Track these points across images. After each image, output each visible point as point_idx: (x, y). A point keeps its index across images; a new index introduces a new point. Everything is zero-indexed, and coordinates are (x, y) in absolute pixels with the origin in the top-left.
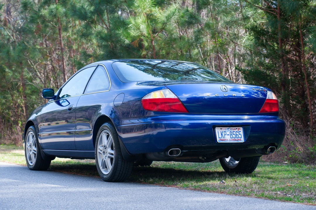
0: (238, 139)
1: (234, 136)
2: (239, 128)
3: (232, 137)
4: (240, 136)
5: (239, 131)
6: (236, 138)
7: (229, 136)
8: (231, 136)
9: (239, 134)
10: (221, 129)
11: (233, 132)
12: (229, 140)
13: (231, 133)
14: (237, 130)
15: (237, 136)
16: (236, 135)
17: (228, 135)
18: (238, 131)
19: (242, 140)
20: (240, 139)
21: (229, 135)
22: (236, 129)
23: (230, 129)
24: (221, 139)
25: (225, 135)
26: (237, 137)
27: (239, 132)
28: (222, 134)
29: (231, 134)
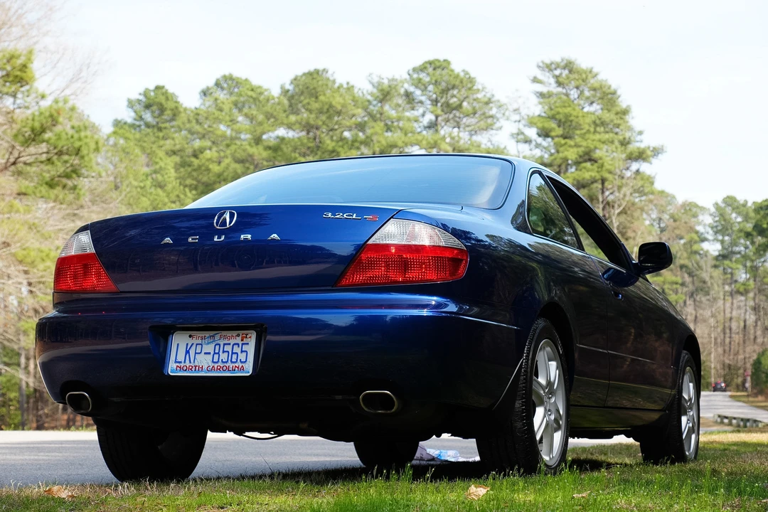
0: (237, 365)
1: (224, 357)
2: (247, 335)
4: (242, 357)
5: (245, 341)
6: (229, 363)
7: (210, 357)
8: (216, 356)
9: (242, 352)
10: (190, 336)
11: (224, 344)
12: (205, 367)
13: (217, 347)
14: (238, 340)
15: (235, 356)
16: (233, 353)
17: (205, 353)
19: (249, 369)
20: (241, 365)
21: (210, 353)
22: (238, 335)
23: (217, 337)
24: (182, 365)
25: (196, 353)
26: (234, 360)
28: (187, 352)
29: (217, 351)
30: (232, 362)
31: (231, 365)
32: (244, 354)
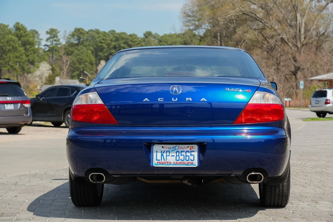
0: (189, 161)
1: (182, 157)
2: (193, 147)
3: (178, 159)
4: (192, 158)
5: (192, 150)
6: (185, 161)
7: (175, 158)
8: (178, 157)
9: (191, 155)
10: (163, 147)
11: (181, 151)
12: (172, 162)
13: (178, 153)
14: (188, 149)
15: (187, 157)
16: (186, 156)
17: (172, 156)
18: (190, 151)
19: (196, 164)
20: (191, 161)
21: (174, 156)
22: (188, 147)
23: (177, 148)
24: (160, 161)
25: (167, 156)
28: (162, 155)
29: (178, 155)
30: (186, 160)
31: (186, 162)
32: (193, 156)
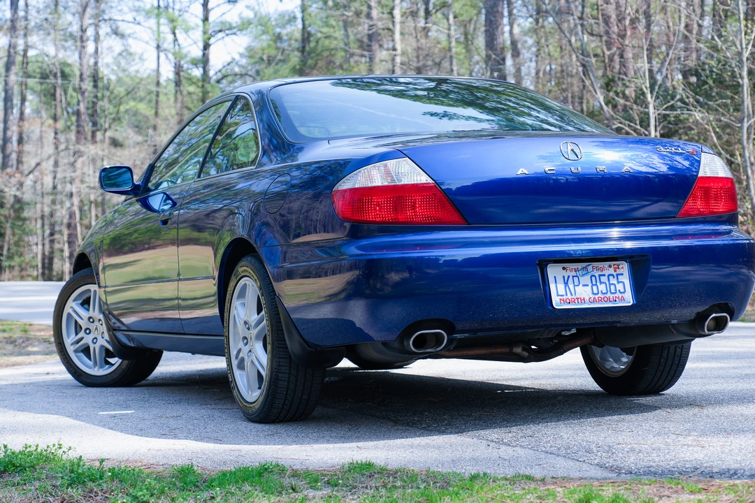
0: (616, 295)
1: (602, 288)
2: (618, 265)
3: (595, 291)
4: (620, 287)
5: (618, 271)
6: (609, 295)
7: (589, 288)
8: (595, 288)
9: (618, 282)
10: (564, 268)
11: (600, 276)
12: (587, 299)
13: (593, 278)
14: (611, 271)
15: (612, 287)
16: (610, 284)
18: (615, 274)
19: (628, 299)
20: (620, 296)
21: (588, 285)
22: (610, 266)
23: (590, 268)
24: (565, 297)
25: (574, 286)
26: (613, 291)
27: (617, 275)
28: (566, 284)
29: (594, 283)
30: (611, 293)
31: (611, 296)
32: (621, 285)
